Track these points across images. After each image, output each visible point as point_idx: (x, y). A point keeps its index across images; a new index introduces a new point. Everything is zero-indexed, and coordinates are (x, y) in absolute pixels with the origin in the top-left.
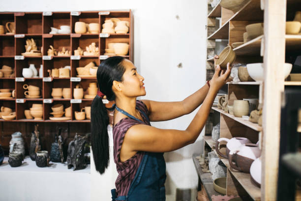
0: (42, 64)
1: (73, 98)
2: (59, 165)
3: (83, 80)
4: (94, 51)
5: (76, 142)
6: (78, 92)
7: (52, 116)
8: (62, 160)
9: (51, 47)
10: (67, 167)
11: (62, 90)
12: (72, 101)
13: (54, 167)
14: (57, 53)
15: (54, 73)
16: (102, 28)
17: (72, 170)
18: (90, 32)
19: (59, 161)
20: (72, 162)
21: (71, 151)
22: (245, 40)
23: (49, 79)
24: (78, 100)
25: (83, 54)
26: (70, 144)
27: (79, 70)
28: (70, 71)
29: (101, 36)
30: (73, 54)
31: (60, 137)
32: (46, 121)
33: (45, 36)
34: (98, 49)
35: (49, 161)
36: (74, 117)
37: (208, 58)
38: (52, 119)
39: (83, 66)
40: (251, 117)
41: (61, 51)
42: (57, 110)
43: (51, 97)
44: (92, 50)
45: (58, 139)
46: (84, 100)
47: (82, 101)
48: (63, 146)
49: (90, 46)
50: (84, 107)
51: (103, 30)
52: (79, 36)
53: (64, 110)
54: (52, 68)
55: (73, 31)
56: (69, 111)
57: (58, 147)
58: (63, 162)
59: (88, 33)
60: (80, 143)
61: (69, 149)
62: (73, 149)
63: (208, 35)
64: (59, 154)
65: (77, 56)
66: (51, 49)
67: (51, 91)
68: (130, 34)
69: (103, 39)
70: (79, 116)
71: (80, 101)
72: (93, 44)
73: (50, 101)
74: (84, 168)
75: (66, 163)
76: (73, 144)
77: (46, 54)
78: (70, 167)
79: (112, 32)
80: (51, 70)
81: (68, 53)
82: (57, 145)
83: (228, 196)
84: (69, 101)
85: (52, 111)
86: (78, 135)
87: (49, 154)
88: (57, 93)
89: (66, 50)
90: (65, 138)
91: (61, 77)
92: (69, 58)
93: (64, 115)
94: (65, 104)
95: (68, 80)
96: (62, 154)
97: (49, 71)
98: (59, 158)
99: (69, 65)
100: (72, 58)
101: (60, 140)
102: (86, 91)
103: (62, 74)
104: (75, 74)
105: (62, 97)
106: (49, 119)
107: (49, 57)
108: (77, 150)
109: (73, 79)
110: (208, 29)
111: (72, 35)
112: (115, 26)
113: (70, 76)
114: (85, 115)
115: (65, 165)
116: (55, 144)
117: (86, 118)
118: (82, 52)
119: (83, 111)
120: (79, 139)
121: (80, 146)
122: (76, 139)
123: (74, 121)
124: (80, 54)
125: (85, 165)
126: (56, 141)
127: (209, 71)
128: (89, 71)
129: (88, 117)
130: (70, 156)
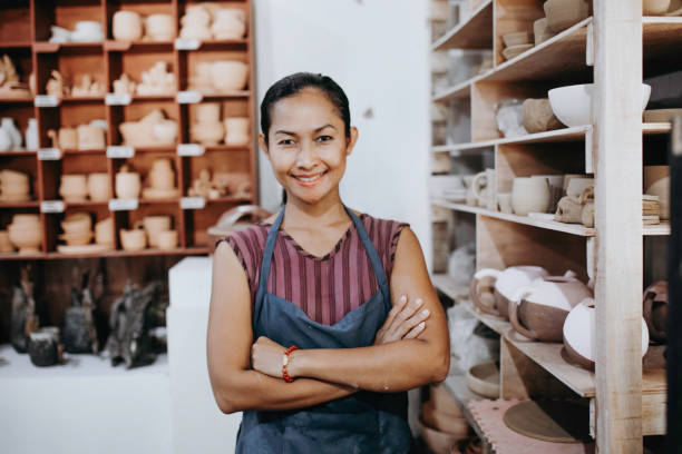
0: (33, 117)
1: (115, 196)
2: (87, 361)
3: (140, 152)
4: (162, 81)
5: (128, 303)
6: (127, 182)
7: (64, 243)
8: (95, 347)
9: (55, 74)
10: (108, 363)
11: (87, 181)
12: (114, 206)
13: (76, 364)
14: (71, 90)
15: (66, 140)
16: (179, 27)
17: (121, 369)
18: (150, 37)
19: (88, 351)
21: (117, 324)
22: (538, 37)
23: (54, 154)
24: (127, 201)
25: (135, 92)
26: (115, 306)
27: (127, 129)
28: (105, 135)
29: (179, 45)
30: (111, 90)
31: (86, 293)
32: (52, 256)
33: (38, 47)
34: (171, 77)
35: (63, 352)
36: (119, 245)
37: (433, 93)
38: (64, 251)
39: (138, 120)
40: (561, 212)
41: (80, 85)
42: (76, 228)
43: (59, 197)
44: (156, 79)
45: (80, 297)
46: (142, 201)
47: (140, 205)
48: (94, 313)
49: (153, 71)
50: (142, 220)
51: (185, 32)
52: (125, 46)
53: (93, 228)
54: (57, 127)
55: (110, 35)
56: (105, 230)
57: (84, 317)
58: (98, 354)
59: (146, 40)
60: (139, 305)
61: (112, 320)
62: (123, 319)
63: (433, 41)
64: (87, 333)
65: (122, 94)
66: (53, 78)
67: (58, 184)
68: (249, 40)
69: (184, 54)
70: (132, 241)
71: (132, 204)
72: (161, 66)
73: (58, 207)
74: (150, 362)
75: (106, 353)
76: (122, 308)
77: (43, 91)
78: (117, 361)
79: (206, 36)
81: (99, 88)
82: (80, 315)
83: (507, 399)
84: (104, 206)
85: (62, 232)
86: (131, 284)
87: (61, 334)
88: (73, 187)
89: (93, 81)
90: (97, 296)
91: (84, 146)
92: (100, 102)
93: (93, 241)
94: (95, 213)
95: (102, 154)
96: (94, 334)
97: (51, 134)
98: (85, 345)
99: (103, 118)
100: (111, 100)
101: (87, 299)
102: (144, 179)
103: (86, 140)
104: (118, 140)
105: (88, 197)
106: (55, 250)
107: (52, 99)
108: (131, 321)
109: (114, 152)
110: (433, 28)
111: (109, 46)
112: (211, 23)
113: (106, 144)
114: (147, 238)
115: (103, 359)
116: (75, 310)
117: (148, 246)
118: (132, 86)
119: (141, 228)
120: (137, 295)
121: (138, 312)
122: (127, 295)
123: (120, 253)
124: (129, 91)
125: (152, 356)
126: (76, 302)
127: (436, 124)
128: (151, 131)
129: (152, 242)
130: (116, 335)
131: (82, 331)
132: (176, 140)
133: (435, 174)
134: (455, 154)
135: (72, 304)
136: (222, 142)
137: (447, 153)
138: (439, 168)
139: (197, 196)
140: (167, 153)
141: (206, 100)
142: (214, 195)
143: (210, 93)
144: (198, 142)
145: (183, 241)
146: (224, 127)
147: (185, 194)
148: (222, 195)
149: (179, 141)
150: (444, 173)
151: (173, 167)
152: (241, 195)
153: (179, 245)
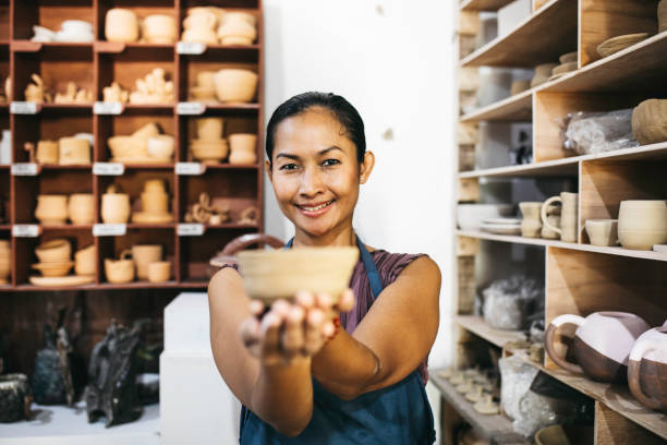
0: (7, 128)
1: (100, 220)
2: (60, 413)
3: (131, 171)
4: (159, 89)
5: (112, 345)
6: (115, 204)
7: (38, 273)
8: (69, 398)
9: (36, 78)
10: (84, 416)
11: (68, 202)
12: (98, 230)
13: (47, 419)
14: (53, 97)
15: (45, 153)
16: (181, 30)
17: (100, 426)
18: (147, 39)
19: (61, 402)
20: (101, 403)
21: (98, 370)
23: (31, 169)
24: (114, 226)
25: (128, 101)
26: (96, 350)
27: (117, 143)
28: (92, 149)
29: (181, 49)
30: (101, 98)
31: (62, 332)
32: (23, 288)
33: (17, 46)
34: (170, 86)
35: (30, 402)
36: (102, 275)
37: (462, 113)
38: (37, 282)
39: (129, 133)
41: (64, 92)
42: (53, 257)
43: (35, 221)
44: (153, 87)
45: (55, 337)
46: (131, 226)
47: (128, 230)
48: (70, 356)
49: (149, 78)
50: (130, 248)
51: (187, 35)
52: (118, 48)
53: (73, 258)
55: (101, 36)
56: (87, 259)
57: (58, 360)
58: (73, 405)
59: (142, 43)
60: (125, 348)
61: (92, 366)
62: (105, 365)
63: (462, 57)
64: (61, 380)
65: (113, 103)
66: (35, 83)
67: (34, 205)
68: (260, 47)
69: (186, 60)
70: (118, 272)
71: (119, 229)
72: (158, 74)
73: (33, 231)
74: (134, 417)
75: (83, 404)
76: (104, 352)
77: (20, 96)
78: (95, 417)
79: (212, 40)
80: (35, 142)
81: (86, 96)
82: (55, 356)
84: (88, 231)
85: (37, 260)
86: (116, 324)
87: (29, 382)
88: (51, 209)
89: (78, 90)
90: (74, 335)
91: (65, 161)
92: (86, 112)
93: (72, 272)
94: (75, 238)
95: (87, 170)
96: (69, 381)
97: (28, 146)
98: (57, 394)
99: (89, 131)
100: (99, 109)
101: (63, 340)
102: (135, 203)
103: (69, 154)
104: (106, 155)
105: (68, 221)
106: (27, 282)
107: (30, 106)
108: (114, 368)
109: (100, 169)
110: (461, 42)
111: (100, 47)
112: (216, 28)
113: (92, 160)
114: (136, 269)
115: (79, 410)
116: (48, 353)
117: (136, 279)
118: (125, 95)
119: (129, 257)
120: (122, 336)
121: (123, 356)
122: (111, 337)
123: (104, 286)
124: (120, 99)
125: (138, 410)
126: (49, 344)
127: (465, 148)
128: (145, 146)
129: (141, 273)
130: (96, 386)
131: (55, 377)
132: (173, 157)
133: (461, 203)
134: (483, 181)
135: (44, 346)
136: (226, 160)
137: (476, 179)
138: (467, 197)
139: (195, 221)
140: (162, 172)
141: (210, 113)
142: (215, 221)
143: (213, 104)
144: (197, 160)
145: (177, 274)
146: (228, 144)
147: (182, 221)
148: (223, 222)
149: (177, 158)
150: (472, 202)
151: (168, 188)
152: (245, 221)
153: (172, 278)
